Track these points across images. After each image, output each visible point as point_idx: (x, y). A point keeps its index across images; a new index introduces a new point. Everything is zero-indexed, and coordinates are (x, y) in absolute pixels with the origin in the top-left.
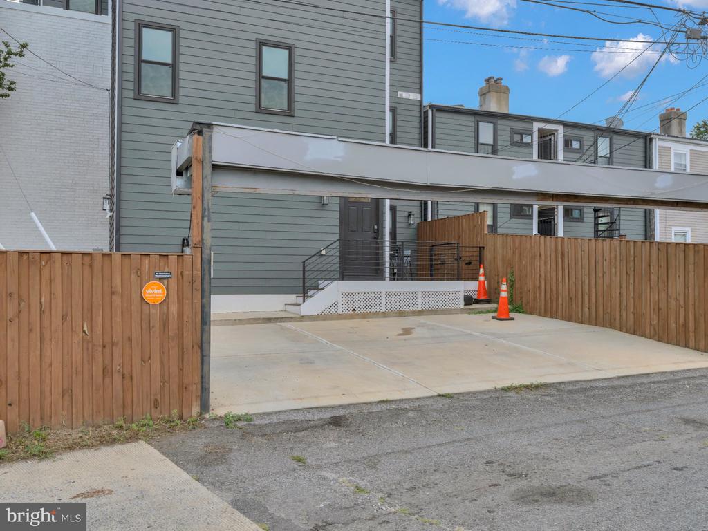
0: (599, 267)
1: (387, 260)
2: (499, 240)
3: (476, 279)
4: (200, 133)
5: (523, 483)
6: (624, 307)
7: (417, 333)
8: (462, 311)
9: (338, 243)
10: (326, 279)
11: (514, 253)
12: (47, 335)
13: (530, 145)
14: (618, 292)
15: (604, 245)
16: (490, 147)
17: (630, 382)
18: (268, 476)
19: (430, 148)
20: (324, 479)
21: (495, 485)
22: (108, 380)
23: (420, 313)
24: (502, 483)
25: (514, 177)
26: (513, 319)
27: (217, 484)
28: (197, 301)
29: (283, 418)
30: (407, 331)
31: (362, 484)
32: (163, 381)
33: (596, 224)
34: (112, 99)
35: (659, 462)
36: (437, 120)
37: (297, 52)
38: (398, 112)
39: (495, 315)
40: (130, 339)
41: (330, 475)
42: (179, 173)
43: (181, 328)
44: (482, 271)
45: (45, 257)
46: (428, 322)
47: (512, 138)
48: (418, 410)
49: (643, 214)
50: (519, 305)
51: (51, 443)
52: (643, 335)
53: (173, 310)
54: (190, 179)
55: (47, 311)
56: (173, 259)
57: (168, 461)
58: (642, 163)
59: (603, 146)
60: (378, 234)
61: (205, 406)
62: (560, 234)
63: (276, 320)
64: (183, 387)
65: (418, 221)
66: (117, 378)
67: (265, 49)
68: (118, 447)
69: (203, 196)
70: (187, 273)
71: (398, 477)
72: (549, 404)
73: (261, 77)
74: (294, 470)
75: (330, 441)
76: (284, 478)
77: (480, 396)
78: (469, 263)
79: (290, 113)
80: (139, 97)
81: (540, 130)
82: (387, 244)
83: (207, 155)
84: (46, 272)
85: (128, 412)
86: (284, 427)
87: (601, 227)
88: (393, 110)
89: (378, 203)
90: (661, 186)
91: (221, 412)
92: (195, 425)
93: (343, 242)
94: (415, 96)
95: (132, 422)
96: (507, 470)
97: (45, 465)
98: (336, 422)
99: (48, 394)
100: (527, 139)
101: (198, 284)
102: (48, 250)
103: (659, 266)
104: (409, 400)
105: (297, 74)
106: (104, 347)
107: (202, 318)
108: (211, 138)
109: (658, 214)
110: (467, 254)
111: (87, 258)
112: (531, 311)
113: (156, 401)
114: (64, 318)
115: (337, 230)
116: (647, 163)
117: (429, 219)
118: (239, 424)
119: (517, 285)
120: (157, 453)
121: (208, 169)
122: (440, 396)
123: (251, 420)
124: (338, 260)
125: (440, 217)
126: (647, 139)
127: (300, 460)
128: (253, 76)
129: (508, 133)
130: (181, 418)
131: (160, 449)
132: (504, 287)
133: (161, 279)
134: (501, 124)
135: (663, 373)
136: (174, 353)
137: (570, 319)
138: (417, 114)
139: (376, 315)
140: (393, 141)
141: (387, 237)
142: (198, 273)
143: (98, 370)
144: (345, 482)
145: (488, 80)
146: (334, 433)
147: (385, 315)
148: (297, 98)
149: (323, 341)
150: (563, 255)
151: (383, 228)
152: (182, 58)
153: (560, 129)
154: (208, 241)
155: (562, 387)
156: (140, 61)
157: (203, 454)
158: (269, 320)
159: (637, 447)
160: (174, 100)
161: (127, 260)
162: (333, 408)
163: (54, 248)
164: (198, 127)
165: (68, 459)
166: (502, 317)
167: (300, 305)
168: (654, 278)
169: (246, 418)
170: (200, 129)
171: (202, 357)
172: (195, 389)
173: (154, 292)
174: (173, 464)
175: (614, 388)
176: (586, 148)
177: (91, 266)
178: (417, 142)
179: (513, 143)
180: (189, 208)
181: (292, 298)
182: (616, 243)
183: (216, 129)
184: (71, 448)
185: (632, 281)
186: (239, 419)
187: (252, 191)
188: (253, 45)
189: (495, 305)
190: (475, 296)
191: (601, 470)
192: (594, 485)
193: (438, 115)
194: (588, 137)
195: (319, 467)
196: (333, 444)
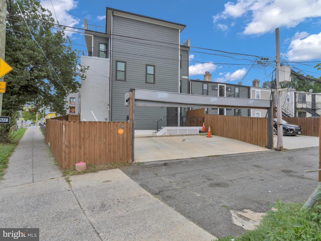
0: (235, 123)
1: (179, 121)
2: (208, 116)
3: (202, 126)
4: (132, 91)
5: (211, 182)
6: (241, 134)
7: (187, 140)
8: (198, 135)
9: (166, 117)
10: (164, 126)
11: (212, 119)
12: (96, 142)
13: (217, 90)
14: (240, 130)
15: (236, 118)
16: (206, 91)
17: (242, 155)
18: (148, 178)
19: (190, 94)
20: (162, 179)
21: (204, 182)
22: (110, 153)
23: (187, 135)
24: (206, 181)
25: (211, 101)
26: (212, 137)
27: (136, 180)
28: (131, 134)
29: (152, 163)
30: (184, 140)
31: (171, 181)
32: (123, 153)
33: (235, 111)
34: (110, 80)
35: (247, 177)
36: (192, 83)
37: (156, 67)
38: (182, 81)
39: (207, 136)
40: (115, 143)
41: (163, 178)
42: (127, 101)
43: (127, 141)
44: (204, 124)
45: (95, 123)
46: (190, 138)
47: (212, 88)
48: (186, 162)
49: (247, 111)
50: (214, 133)
51: (96, 168)
52: (246, 142)
53: (125, 136)
54: (129, 103)
55: (96, 136)
56: (125, 123)
57: (124, 174)
58: (248, 97)
59: (237, 90)
60: (177, 114)
61: (133, 160)
62: (225, 114)
63: (150, 137)
64: (128, 155)
65: (187, 110)
66: (112, 152)
67: (148, 66)
68: (112, 170)
69: (132, 108)
70: (129, 127)
71: (180, 179)
72: (220, 161)
73: (147, 74)
74: (155, 177)
75: (164, 169)
76: (152, 179)
77: (202, 158)
78: (201, 122)
79: (154, 83)
80: (116, 80)
81: (220, 86)
82: (179, 117)
83: (134, 97)
84: (95, 127)
85: (114, 161)
86: (152, 165)
87: (236, 112)
88: (181, 81)
89: (177, 108)
90: (250, 103)
91: (137, 161)
92: (130, 165)
93: (168, 116)
94: (186, 77)
95: (115, 164)
96: (208, 178)
97: (96, 174)
98: (165, 164)
99: (96, 156)
100: (216, 88)
101: (131, 129)
102: (96, 121)
103: (250, 124)
104: (184, 159)
105: (156, 73)
106: (109, 145)
107: (132, 138)
108: (134, 93)
109: (252, 110)
110: (200, 119)
111: (105, 123)
112: (217, 135)
113: (121, 158)
114: (99, 138)
115: (166, 113)
116: (249, 97)
117: (190, 110)
118: (141, 165)
119: (213, 128)
120: (122, 172)
121: (134, 100)
122: (191, 158)
123: (144, 164)
124: (166, 121)
125: (193, 109)
126: (249, 88)
127: (156, 174)
128: (145, 74)
129: (211, 87)
130: (127, 163)
131: (122, 170)
132: (209, 128)
133: (122, 128)
134: (210, 84)
135: (250, 152)
136: (125, 147)
137: (227, 137)
138: (187, 82)
139: (176, 136)
140: (181, 92)
141: (179, 115)
142: (131, 127)
143: (107, 151)
144: (167, 180)
145: (206, 72)
146: (164, 167)
147: (178, 136)
148: (156, 79)
149: (162, 142)
150: (225, 120)
151: (178, 113)
152: (127, 70)
153: (225, 85)
154: (134, 118)
155: (223, 156)
156: (117, 71)
157: (133, 172)
158: (149, 137)
159: (242, 173)
160: (125, 80)
161: (114, 124)
162: (164, 161)
163: (97, 121)
164: (131, 90)
165: (101, 172)
166: (209, 136)
167: (156, 133)
168: (249, 127)
169: (143, 163)
170: (132, 90)
171: (132, 148)
172: (131, 155)
173: (121, 131)
174: (125, 175)
175: (237, 156)
176: (232, 90)
177: (106, 125)
178: (187, 92)
179: (213, 89)
180: (129, 110)
181: (154, 131)
182: (239, 117)
183: (136, 90)
184: (101, 170)
185: (243, 127)
186: (141, 163)
187: (144, 106)
188: (145, 66)
189: (207, 133)
190: (202, 131)
191: (231, 179)
192: (229, 182)
193: (192, 82)
194: (233, 87)
195: (161, 176)
196: (164, 170)
